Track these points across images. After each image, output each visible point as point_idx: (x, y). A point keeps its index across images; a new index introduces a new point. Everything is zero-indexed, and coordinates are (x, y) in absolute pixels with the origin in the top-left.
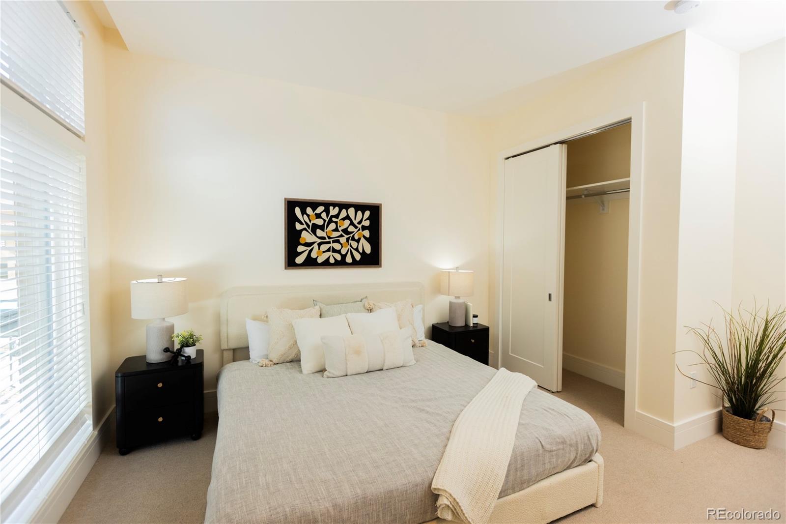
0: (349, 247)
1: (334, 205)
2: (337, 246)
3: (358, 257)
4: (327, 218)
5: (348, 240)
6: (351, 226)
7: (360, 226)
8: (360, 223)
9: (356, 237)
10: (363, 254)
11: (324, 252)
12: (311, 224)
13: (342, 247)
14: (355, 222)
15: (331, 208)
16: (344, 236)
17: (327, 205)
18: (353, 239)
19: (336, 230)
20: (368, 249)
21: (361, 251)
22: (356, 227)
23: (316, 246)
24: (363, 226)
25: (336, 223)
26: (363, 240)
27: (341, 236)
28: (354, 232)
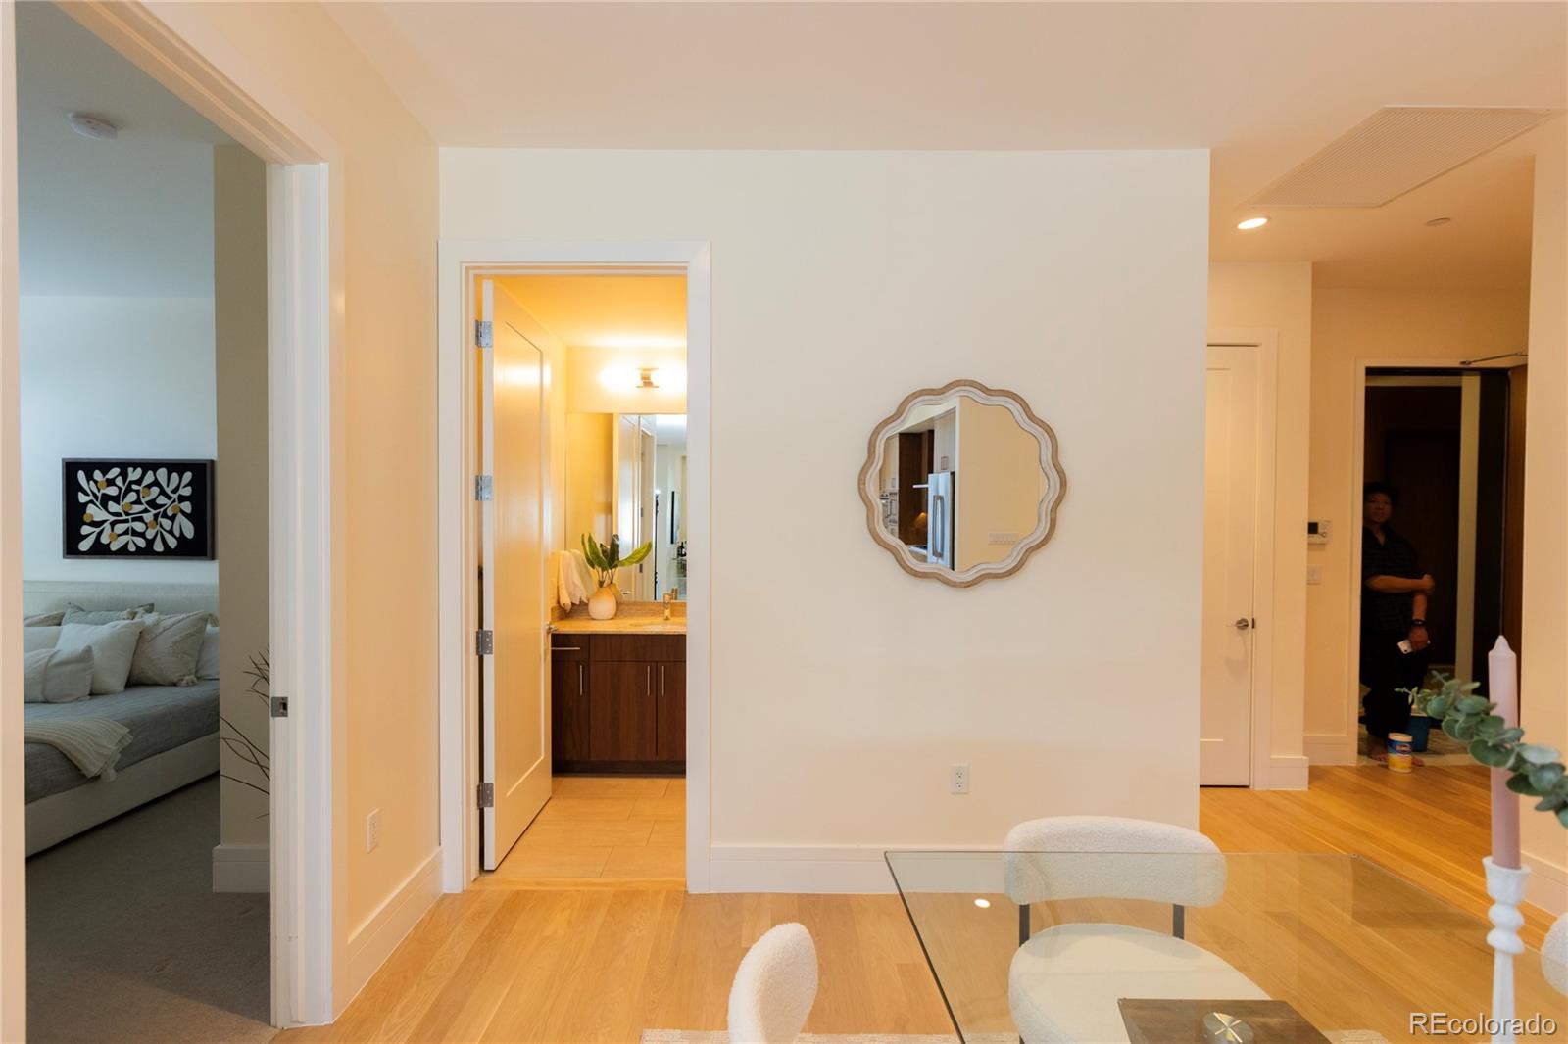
0: (158, 527)
1: (135, 465)
2: (139, 527)
3: (173, 543)
4: (124, 484)
5: (156, 517)
6: (161, 496)
7: (175, 496)
8: (175, 491)
9: (170, 513)
10: (182, 538)
11: (119, 535)
12: (99, 495)
13: (147, 528)
14: (168, 490)
15: (130, 470)
16: (149, 512)
17: (124, 466)
18: (165, 515)
19: (138, 502)
20: (189, 531)
21: (178, 534)
22: (169, 498)
23: (107, 526)
24: (180, 496)
25: (138, 492)
26: (180, 517)
27: (146, 511)
28: (165, 505)
